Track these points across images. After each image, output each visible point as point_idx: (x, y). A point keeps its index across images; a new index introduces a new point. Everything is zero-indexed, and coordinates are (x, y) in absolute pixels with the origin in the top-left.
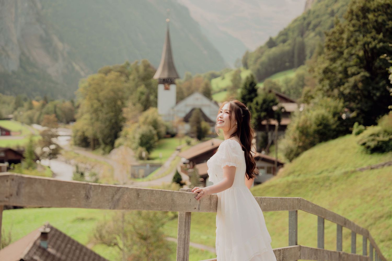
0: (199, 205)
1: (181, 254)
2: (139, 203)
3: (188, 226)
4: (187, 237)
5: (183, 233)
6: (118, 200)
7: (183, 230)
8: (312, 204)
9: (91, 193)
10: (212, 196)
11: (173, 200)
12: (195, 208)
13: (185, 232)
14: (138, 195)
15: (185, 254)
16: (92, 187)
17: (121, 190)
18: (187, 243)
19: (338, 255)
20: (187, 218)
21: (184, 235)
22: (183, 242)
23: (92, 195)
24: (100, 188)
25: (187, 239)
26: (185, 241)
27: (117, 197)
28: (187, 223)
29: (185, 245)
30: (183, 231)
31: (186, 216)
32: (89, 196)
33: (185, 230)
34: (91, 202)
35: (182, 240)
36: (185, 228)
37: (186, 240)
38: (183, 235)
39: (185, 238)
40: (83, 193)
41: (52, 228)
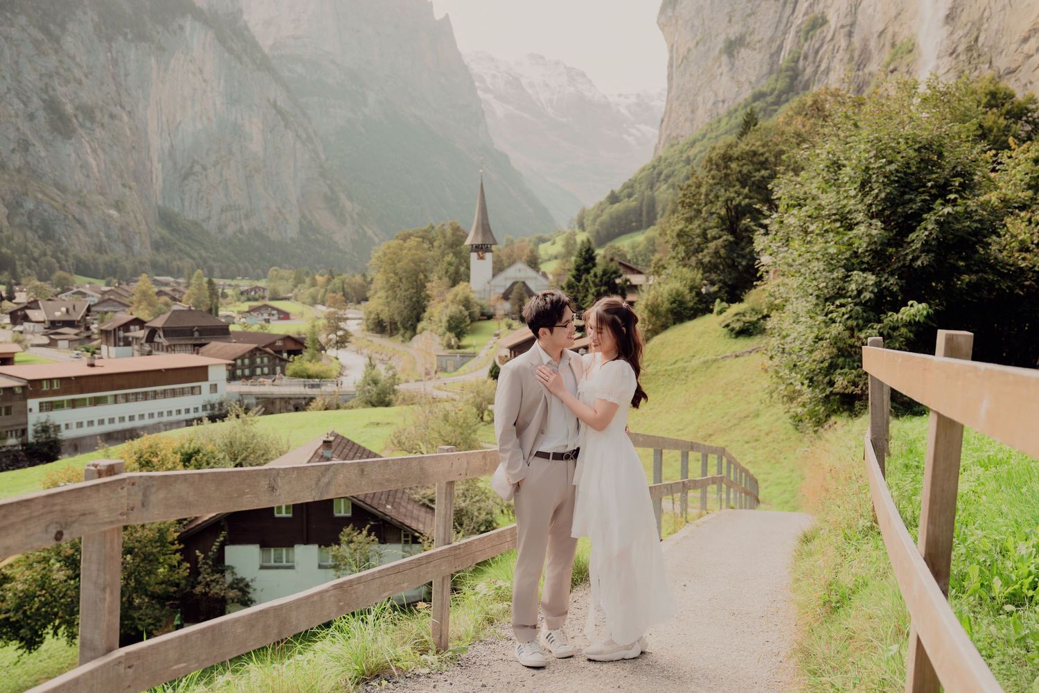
0: (467, 470)
2: (363, 483)
3: (450, 499)
6: (329, 483)
8: (643, 436)
9: (279, 481)
11: (422, 469)
12: (461, 474)
13: (446, 507)
14: (363, 471)
16: (281, 472)
17: (332, 468)
19: (681, 485)
20: (449, 488)
21: (444, 511)
23: (280, 484)
24: (295, 472)
26: (446, 517)
27: (325, 480)
28: (449, 496)
29: (445, 522)
30: (443, 507)
31: (446, 487)
32: (276, 487)
33: (446, 504)
34: (280, 495)
40: (264, 483)
41: (337, 436)
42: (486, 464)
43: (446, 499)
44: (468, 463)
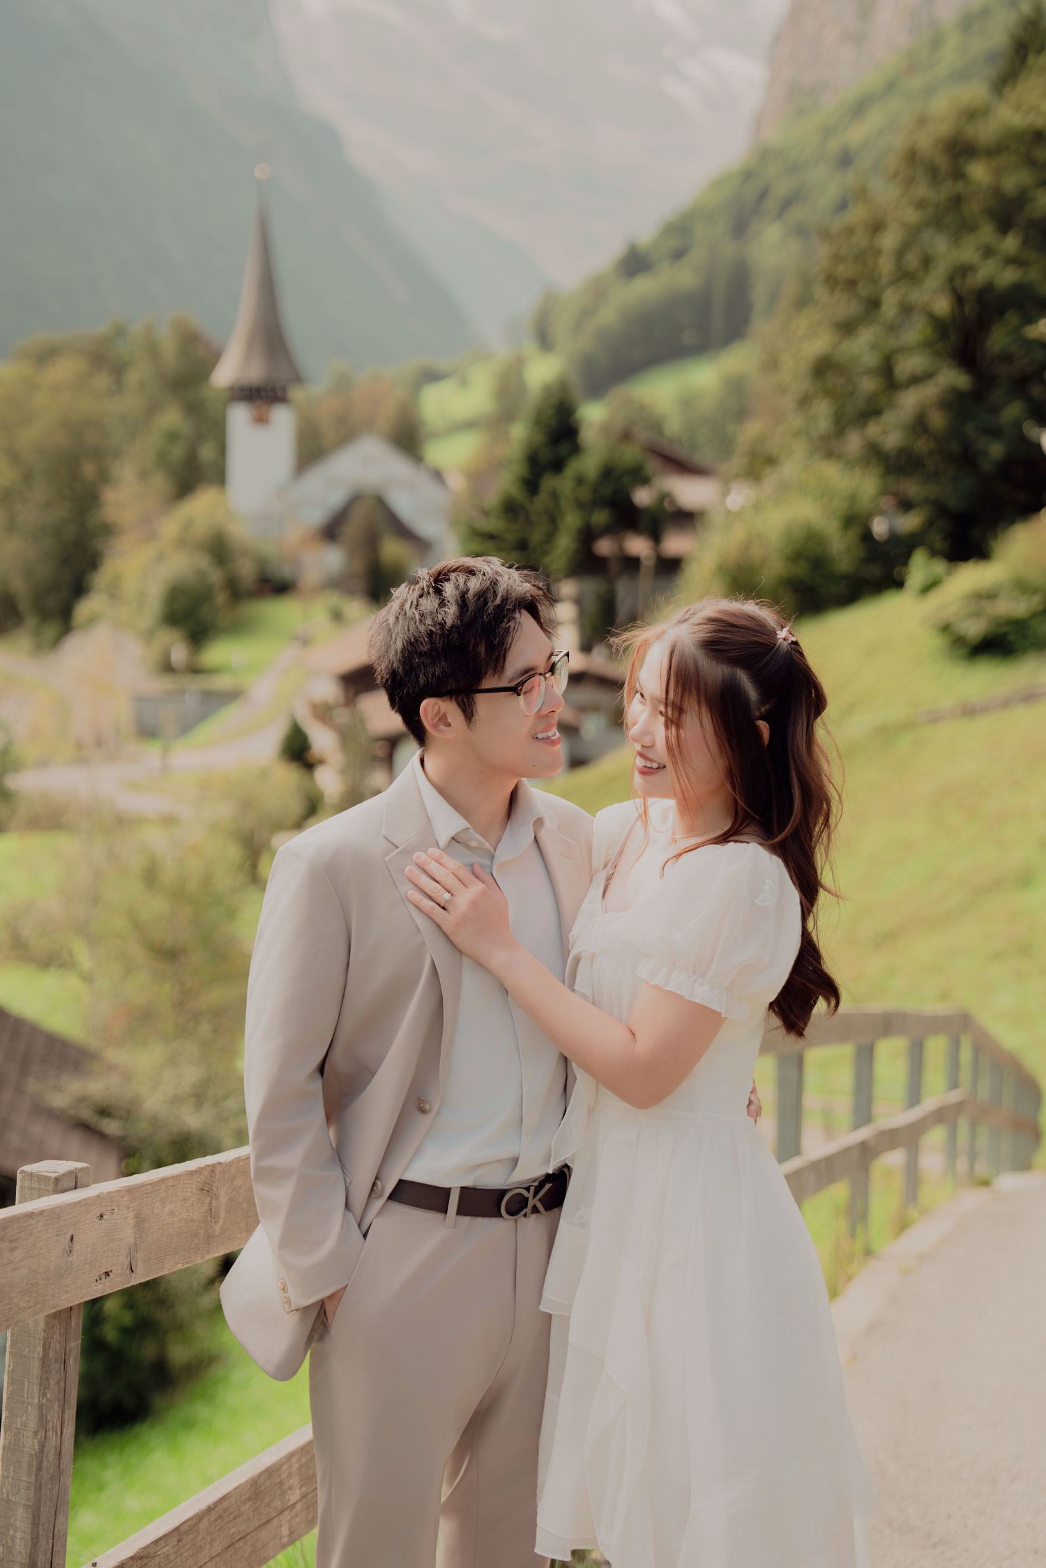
0: (133, 1250)
1: (18, 1541)
3: (58, 1383)
4: (53, 1441)
5: (32, 1424)
7: (32, 1405)
10: (218, 1170)
12: (107, 1274)
13: (42, 1419)
15: (42, 1541)
18: (52, 1478)
20: (57, 1336)
21: (36, 1433)
22: (29, 1475)
25: (52, 1456)
26: (39, 1468)
28: (55, 1367)
29: (39, 1488)
30: (33, 1413)
31: (48, 1328)
33: (41, 1406)
35: (25, 1460)
36: (45, 1394)
37: (45, 1464)
38: (30, 1434)
39: (42, 1451)
42: (212, 1214)
43: (44, 1383)
44: (140, 1221)
